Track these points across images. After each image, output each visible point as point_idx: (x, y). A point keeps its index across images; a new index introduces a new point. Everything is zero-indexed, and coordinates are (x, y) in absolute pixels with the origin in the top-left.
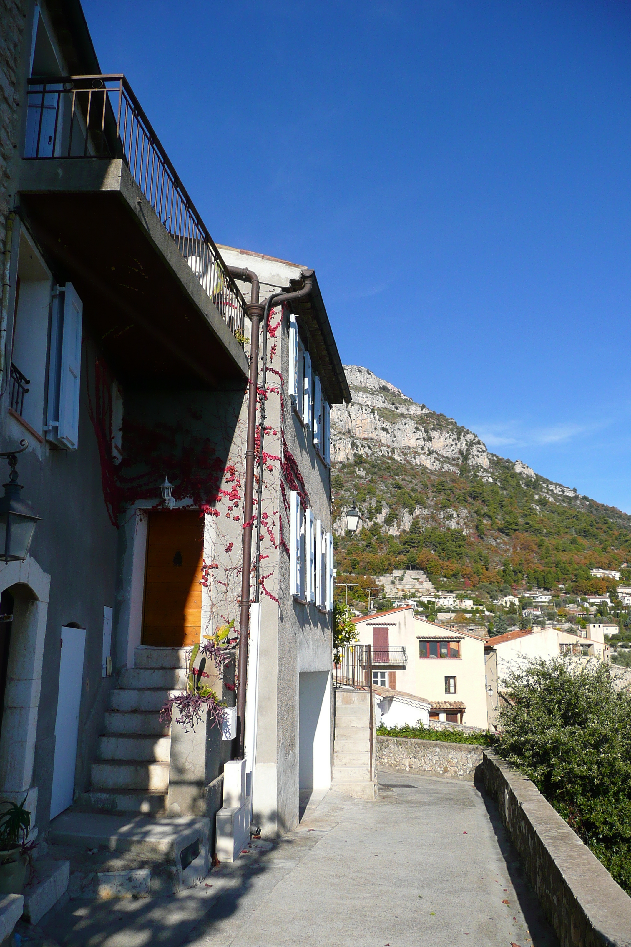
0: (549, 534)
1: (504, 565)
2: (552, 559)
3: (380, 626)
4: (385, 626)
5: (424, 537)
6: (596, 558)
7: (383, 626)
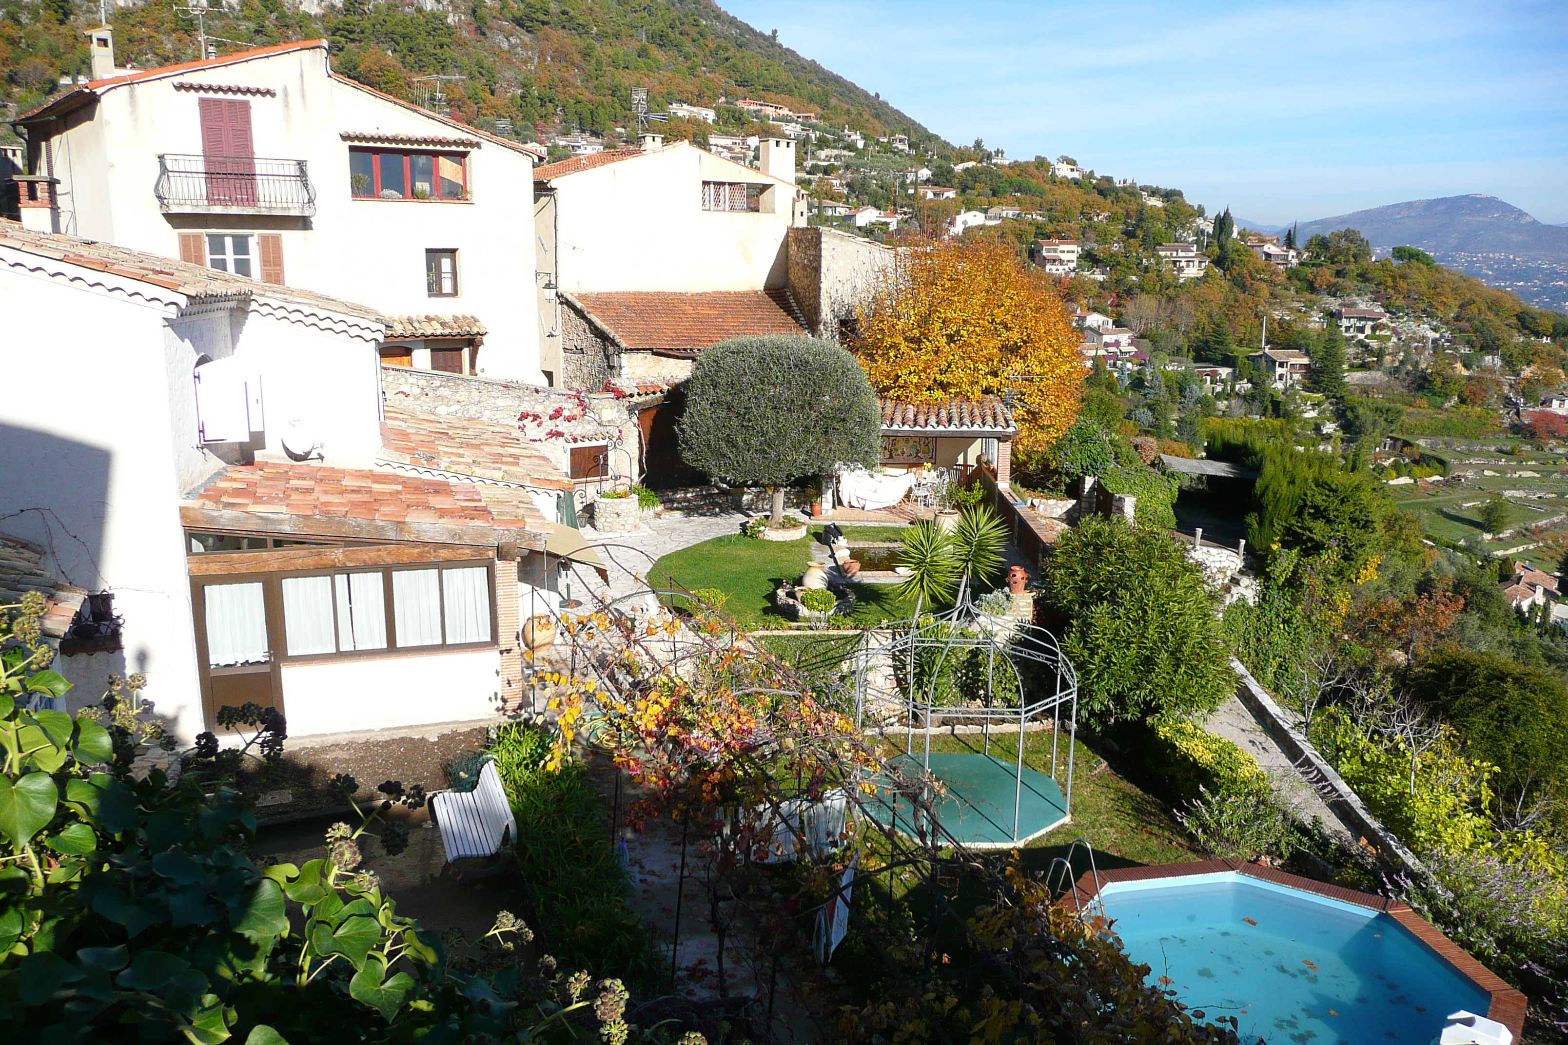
0: (602, 36)
1: (524, 86)
2: (606, 81)
3: (220, 95)
4: (239, 97)
5: (372, 21)
6: (678, 85)
7: (230, 96)
